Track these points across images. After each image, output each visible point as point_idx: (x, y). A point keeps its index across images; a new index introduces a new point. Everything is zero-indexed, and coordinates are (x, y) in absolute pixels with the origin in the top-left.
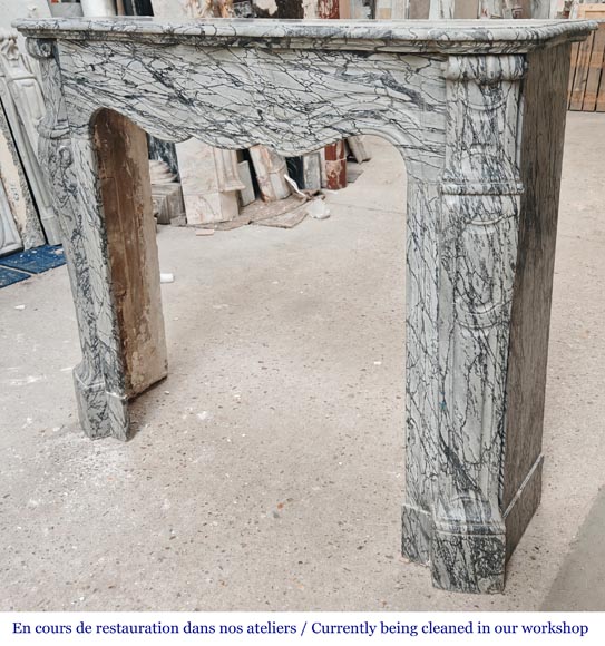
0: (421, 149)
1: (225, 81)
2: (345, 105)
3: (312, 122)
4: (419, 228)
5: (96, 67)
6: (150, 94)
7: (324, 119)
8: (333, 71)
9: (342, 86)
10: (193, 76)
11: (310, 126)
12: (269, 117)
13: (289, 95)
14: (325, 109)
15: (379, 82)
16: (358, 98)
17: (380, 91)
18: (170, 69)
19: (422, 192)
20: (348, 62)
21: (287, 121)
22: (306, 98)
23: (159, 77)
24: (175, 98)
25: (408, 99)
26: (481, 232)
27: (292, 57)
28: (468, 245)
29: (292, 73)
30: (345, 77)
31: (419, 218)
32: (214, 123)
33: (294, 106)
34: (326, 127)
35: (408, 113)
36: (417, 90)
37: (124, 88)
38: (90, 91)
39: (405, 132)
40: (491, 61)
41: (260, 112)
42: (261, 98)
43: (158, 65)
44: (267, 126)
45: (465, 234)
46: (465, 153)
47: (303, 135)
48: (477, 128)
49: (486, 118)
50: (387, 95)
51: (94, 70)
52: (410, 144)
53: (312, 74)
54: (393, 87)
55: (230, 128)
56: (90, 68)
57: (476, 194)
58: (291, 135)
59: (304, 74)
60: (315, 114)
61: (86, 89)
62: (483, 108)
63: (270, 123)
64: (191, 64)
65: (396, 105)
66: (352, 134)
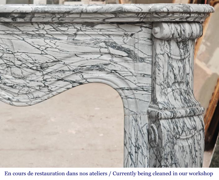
0: (136, 89)
2: (75, 62)
3: (46, 77)
4: (133, 148)
7: (57, 74)
8: (65, 38)
9: (73, 49)
11: (45, 80)
12: (7, 76)
13: (27, 58)
14: (57, 66)
15: (103, 44)
16: (85, 56)
17: (103, 50)
19: (136, 121)
21: (23, 78)
22: (42, 59)
25: (126, 54)
26: (185, 144)
27: (30, 29)
28: (178, 155)
29: (30, 40)
30: (76, 43)
31: (133, 140)
33: (30, 66)
34: (59, 80)
35: (126, 65)
36: (132, 48)
39: (123, 79)
40: (187, 26)
44: (5, 84)
45: (176, 147)
46: (169, 90)
47: (38, 88)
48: (176, 72)
49: (181, 65)
50: (109, 53)
52: (126, 86)
53: (48, 41)
54: (114, 47)
57: (182, 117)
58: (26, 89)
59: (40, 41)
60: (48, 70)
62: (179, 58)
63: (7, 81)
65: (115, 59)
66: (81, 84)
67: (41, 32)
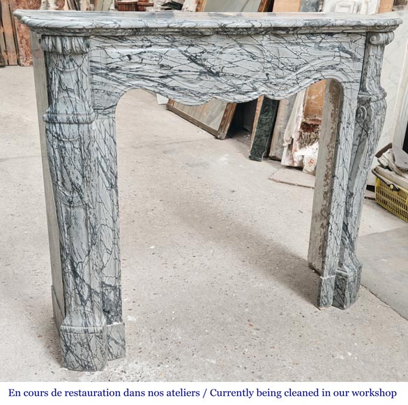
0: (353, 82)
1: (245, 57)
2: (318, 64)
3: (298, 76)
5: (133, 57)
6: (184, 73)
7: (306, 73)
8: (313, 45)
9: (318, 53)
10: (220, 56)
11: (298, 79)
12: (273, 77)
13: (288, 62)
14: (306, 68)
15: (337, 49)
16: (324, 59)
17: (336, 54)
18: (203, 52)
19: (350, 105)
20: (323, 39)
21: (283, 78)
22: (297, 62)
23: (193, 59)
24: (205, 73)
25: (349, 56)
26: (380, 118)
27: (291, 39)
28: (376, 126)
29: (290, 48)
30: (320, 48)
32: (234, 86)
33: (289, 68)
34: (306, 78)
35: (349, 64)
36: (353, 52)
37: (159, 71)
38: (123, 77)
39: (346, 74)
41: (267, 74)
42: (269, 65)
43: (193, 51)
44: (271, 83)
47: (292, 85)
49: (379, 62)
50: (340, 56)
51: (130, 59)
52: (346, 80)
53: (302, 48)
54: (343, 51)
55: (245, 88)
56: (127, 58)
58: (285, 86)
59: (297, 48)
61: (119, 76)
62: (380, 58)
63: (272, 80)
64: (222, 47)
65: (343, 60)
66: (320, 80)
67: (299, 41)
